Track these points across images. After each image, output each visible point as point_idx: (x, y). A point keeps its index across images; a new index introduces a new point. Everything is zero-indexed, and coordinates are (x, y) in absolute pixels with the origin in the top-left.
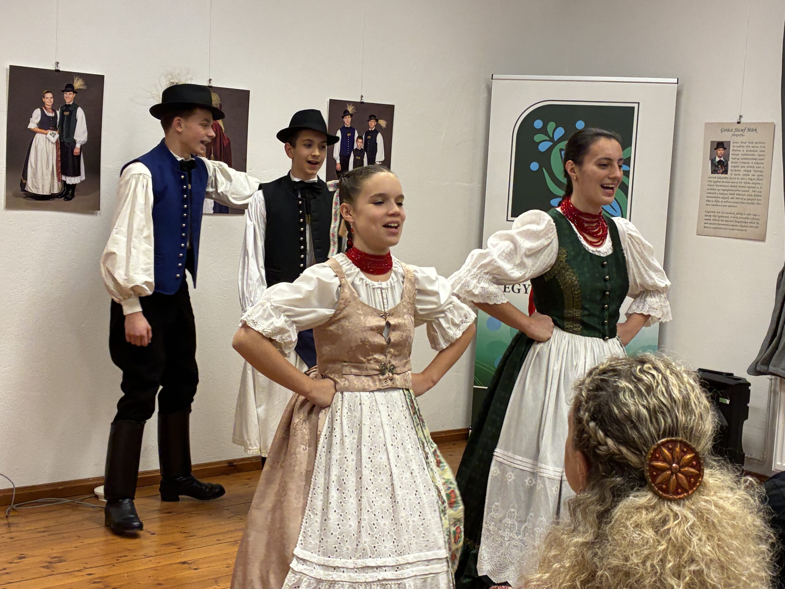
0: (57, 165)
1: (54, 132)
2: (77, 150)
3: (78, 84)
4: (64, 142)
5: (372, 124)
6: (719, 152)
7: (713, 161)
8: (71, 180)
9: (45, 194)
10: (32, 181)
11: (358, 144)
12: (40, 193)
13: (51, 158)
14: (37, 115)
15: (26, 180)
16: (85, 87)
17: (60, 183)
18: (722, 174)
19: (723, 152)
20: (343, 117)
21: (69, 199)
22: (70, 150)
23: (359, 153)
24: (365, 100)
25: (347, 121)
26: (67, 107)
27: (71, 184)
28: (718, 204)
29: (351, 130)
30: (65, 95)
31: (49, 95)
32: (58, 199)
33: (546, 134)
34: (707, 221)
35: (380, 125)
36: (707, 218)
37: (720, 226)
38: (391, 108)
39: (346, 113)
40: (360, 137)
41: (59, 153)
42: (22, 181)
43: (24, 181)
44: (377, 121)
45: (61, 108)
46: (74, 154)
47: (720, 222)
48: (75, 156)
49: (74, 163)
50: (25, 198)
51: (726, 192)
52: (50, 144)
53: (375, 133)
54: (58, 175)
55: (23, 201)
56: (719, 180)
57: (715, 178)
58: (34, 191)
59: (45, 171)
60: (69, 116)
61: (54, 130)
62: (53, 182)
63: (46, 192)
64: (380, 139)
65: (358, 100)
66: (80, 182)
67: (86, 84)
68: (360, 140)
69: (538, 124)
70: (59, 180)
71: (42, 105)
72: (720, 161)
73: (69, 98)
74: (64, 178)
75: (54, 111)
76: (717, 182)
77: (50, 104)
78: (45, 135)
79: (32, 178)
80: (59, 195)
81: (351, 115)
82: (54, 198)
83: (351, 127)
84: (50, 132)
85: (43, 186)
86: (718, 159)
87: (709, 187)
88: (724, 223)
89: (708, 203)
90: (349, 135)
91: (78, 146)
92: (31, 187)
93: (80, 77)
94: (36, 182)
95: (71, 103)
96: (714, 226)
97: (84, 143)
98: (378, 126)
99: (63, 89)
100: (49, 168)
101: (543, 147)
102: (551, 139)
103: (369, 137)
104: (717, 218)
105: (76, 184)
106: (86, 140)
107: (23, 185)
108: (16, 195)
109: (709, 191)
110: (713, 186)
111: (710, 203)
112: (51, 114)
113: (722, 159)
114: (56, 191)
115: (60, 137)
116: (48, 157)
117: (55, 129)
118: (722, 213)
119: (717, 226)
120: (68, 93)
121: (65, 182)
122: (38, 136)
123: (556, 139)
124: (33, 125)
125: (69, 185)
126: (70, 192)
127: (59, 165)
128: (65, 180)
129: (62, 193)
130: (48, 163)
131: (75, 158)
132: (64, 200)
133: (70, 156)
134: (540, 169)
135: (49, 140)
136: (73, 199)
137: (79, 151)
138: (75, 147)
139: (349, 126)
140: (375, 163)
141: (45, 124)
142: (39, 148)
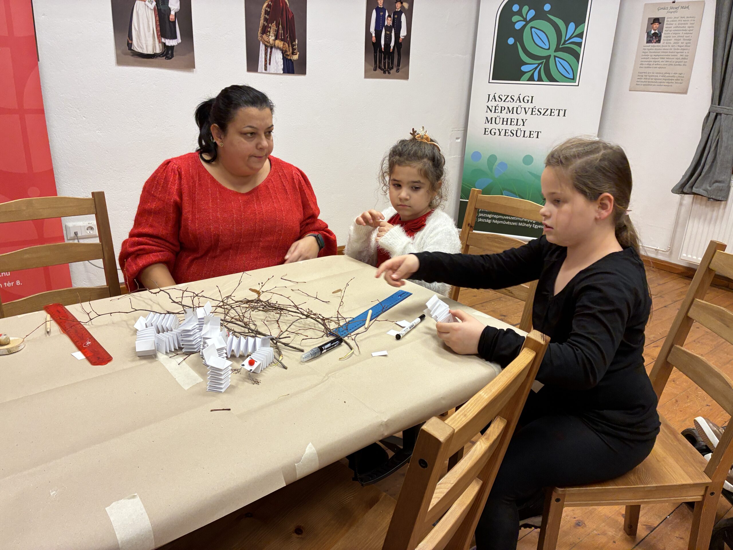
0: (156, 28)
2: (172, 17)
4: (161, 9)
5: (398, 6)
6: (654, 26)
7: (648, 33)
8: (170, 43)
9: (149, 53)
10: (137, 42)
11: (388, 22)
12: (145, 52)
13: (151, 23)
15: (132, 40)
17: (161, 44)
18: (656, 43)
19: (658, 26)
21: (169, 58)
22: (167, 16)
23: (388, 29)
25: (381, 2)
27: (170, 45)
28: (650, 66)
29: (383, 10)
32: (160, 58)
33: (522, 16)
34: (639, 80)
35: (404, 7)
36: (639, 77)
37: (650, 83)
41: (158, 18)
42: (128, 41)
43: (130, 42)
44: (402, 3)
46: (170, 20)
47: (650, 80)
48: (171, 22)
49: (170, 27)
50: (132, 56)
51: (657, 57)
52: (149, 10)
53: (399, 13)
54: (158, 38)
55: (132, 58)
56: (653, 48)
57: (649, 46)
58: (140, 50)
59: (147, 34)
62: (155, 44)
63: (150, 52)
64: (403, 18)
66: (177, 44)
68: (389, 19)
69: (516, 8)
70: (160, 42)
72: (655, 33)
74: (163, 40)
76: (650, 49)
78: (144, 2)
79: (137, 39)
80: (161, 55)
82: (157, 56)
83: (383, 8)
85: (147, 46)
86: (653, 32)
87: (644, 54)
88: (654, 81)
89: (641, 66)
91: (173, 13)
92: (136, 47)
94: (141, 43)
96: (645, 83)
97: (177, 11)
98: (402, 7)
100: (150, 31)
101: (518, 26)
102: (525, 20)
103: (396, 16)
104: (648, 77)
105: (174, 46)
106: (179, 8)
107: (130, 45)
108: (126, 54)
109: (643, 57)
110: (647, 52)
111: (643, 66)
113: (657, 31)
114: (158, 51)
115: (157, 5)
116: (148, 21)
118: (653, 73)
119: (647, 83)
121: (165, 44)
122: (138, 2)
123: (528, 19)
125: (168, 46)
126: (170, 52)
127: (159, 28)
128: (164, 42)
129: (163, 53)
130: (149, 27)
131: (171, 23)
132: (165, 59)
133: (167, 22)
134: (515, 43)
135: (148, 7)
136: (173, 59)
137: (174, 17)
138: (170, 14)
139: (382, 7)
140: (400, 37)
142: (140, 13)
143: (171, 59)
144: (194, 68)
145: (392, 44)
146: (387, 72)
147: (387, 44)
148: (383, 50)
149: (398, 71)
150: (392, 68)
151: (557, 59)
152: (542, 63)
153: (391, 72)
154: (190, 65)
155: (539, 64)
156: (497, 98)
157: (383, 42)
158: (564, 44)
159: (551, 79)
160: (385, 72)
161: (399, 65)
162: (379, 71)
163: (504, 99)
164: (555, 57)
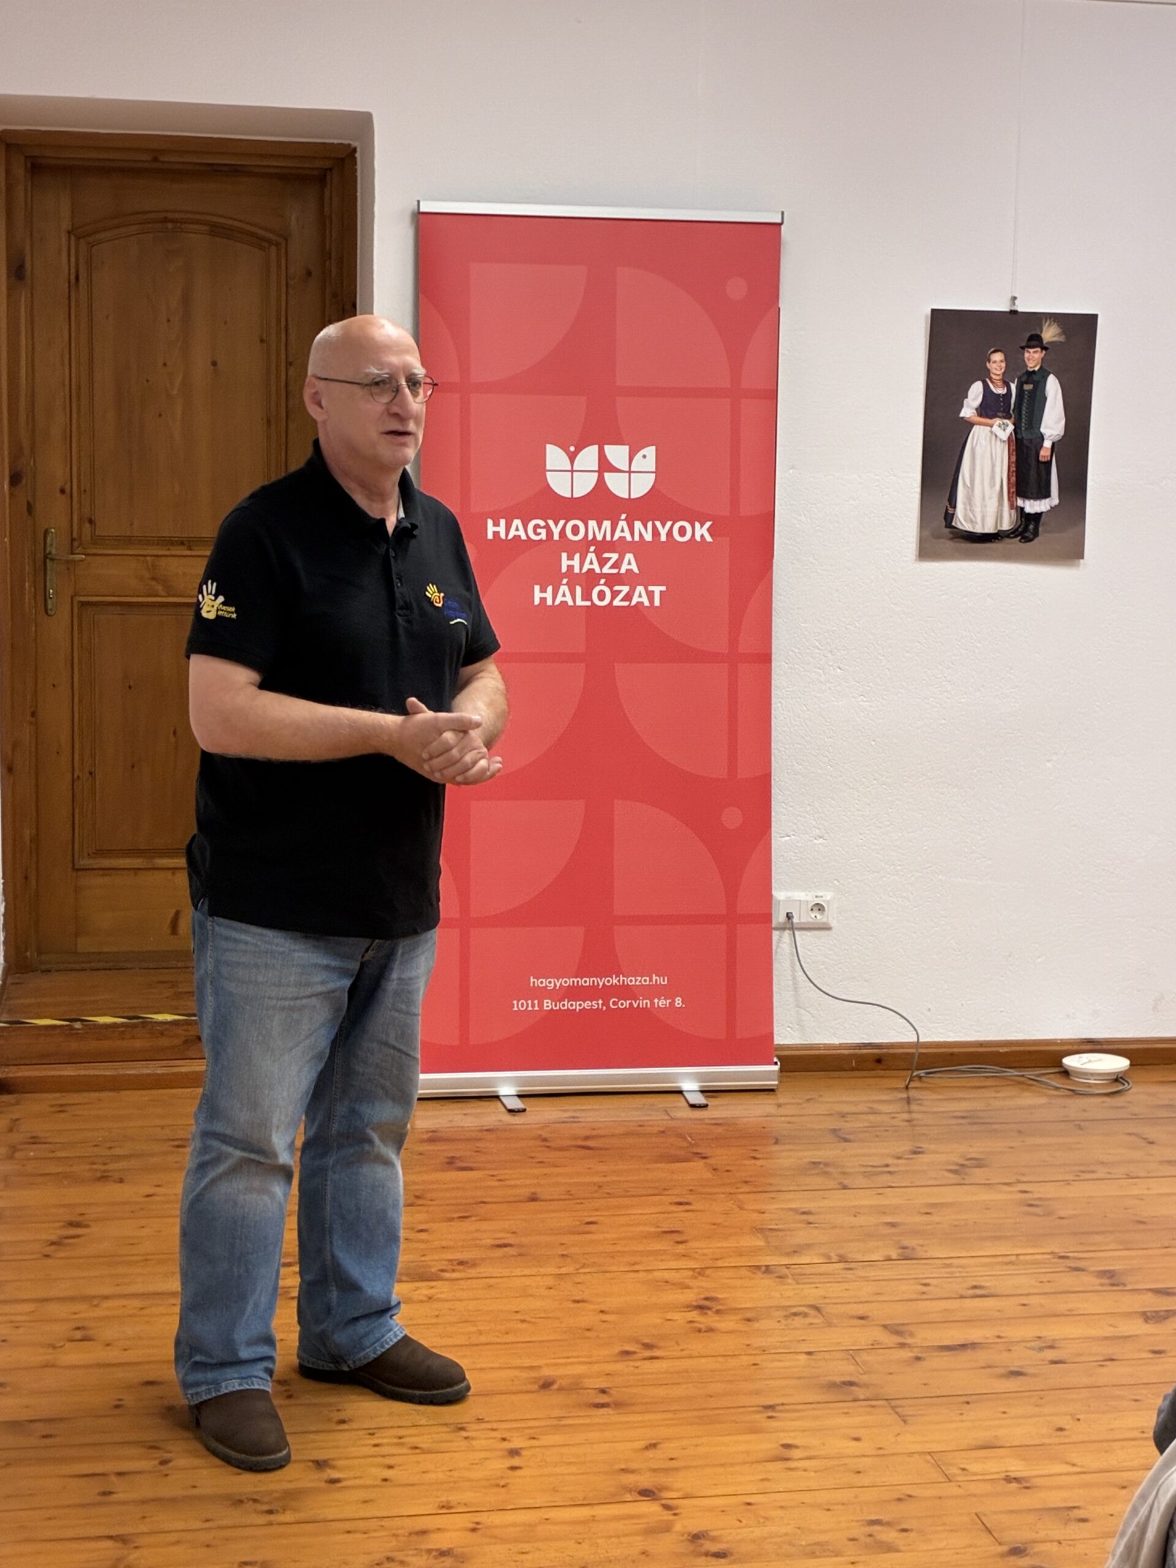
0: (1009, 479)
1: (1006, 421)
2: (1045, 453)
3: (1050, 334)
4: (1022, 439)
8: (1032, 507)
9: (986, 531)
10: (965, 509)
12: (978, 529)
13: (998, 469)
14: (975, 393)
15: (955, 507)
16: (1062, 339)
17: (1013, 512)
21: (1028, 539)
22: (1033, 453)
26: (1029, 376)
27: (1033, 512)
30: (1026, 355)
31: (998, 357)
32: (1008, 540)
41: (1014, 459)
42: (947, 510)
43: (951, 511)
45: (1019, 378)
46: (1041, 459)
48: (1042, 462)
49: (1039, 474)
52: (998, 442)
54: (1010, 498)
55: (950, 544)
58: (968, 527)
59: (988, 491)
60: (1032, 393)
61: (1005, 418)
62: (1002, 510)
63: (989, 528)
66: (1049, 508)
67: (1065, 332)
70: (1012, 506)
71: (984, 375)
73: (1033, 359)
74: (1020, 502)
75: (1007, 384)
77: (998, 373)
78: (989, 428)
79: (964, 504)
80: (1012, 533)
82: (1002, 538)
84: (998, 421)
85: (983, 518)
91: (1047, 444)
92: (963, 520)
93: (1054, 321)
94: (972, 511)
95: (1036, 369)
97: (1057, 439)
99: (1024, 344)
100: (994, 485)
105: (1042, 513)
106: (1062, 433)
107: (949, 517)
108: (938, 537)
112: (1002, 391)
114: (1006, 526)
115: (1016, 430)
116: (993, 466)
117: (1008, 417)
120: (1031, 350)
121: (1022, 509)
122: (976, 429)
124: (968, 411)
125: (1029, 514)
126: (1031, 526)
127: (1014, 479)
128: (1022, 505)
129: (1017, 530)
130: (993, 477)
131: (1040, 465)
132: (1020, 541)
133: (1033, 463)
135: (996, 436)
136: (1036, 540)
137: (1048, 453)
138: (1042, 446)
141: (991, 408)
142: (978, 451)
143: (1031, 540)
144: (1082, 558)
154: (1073, 552)
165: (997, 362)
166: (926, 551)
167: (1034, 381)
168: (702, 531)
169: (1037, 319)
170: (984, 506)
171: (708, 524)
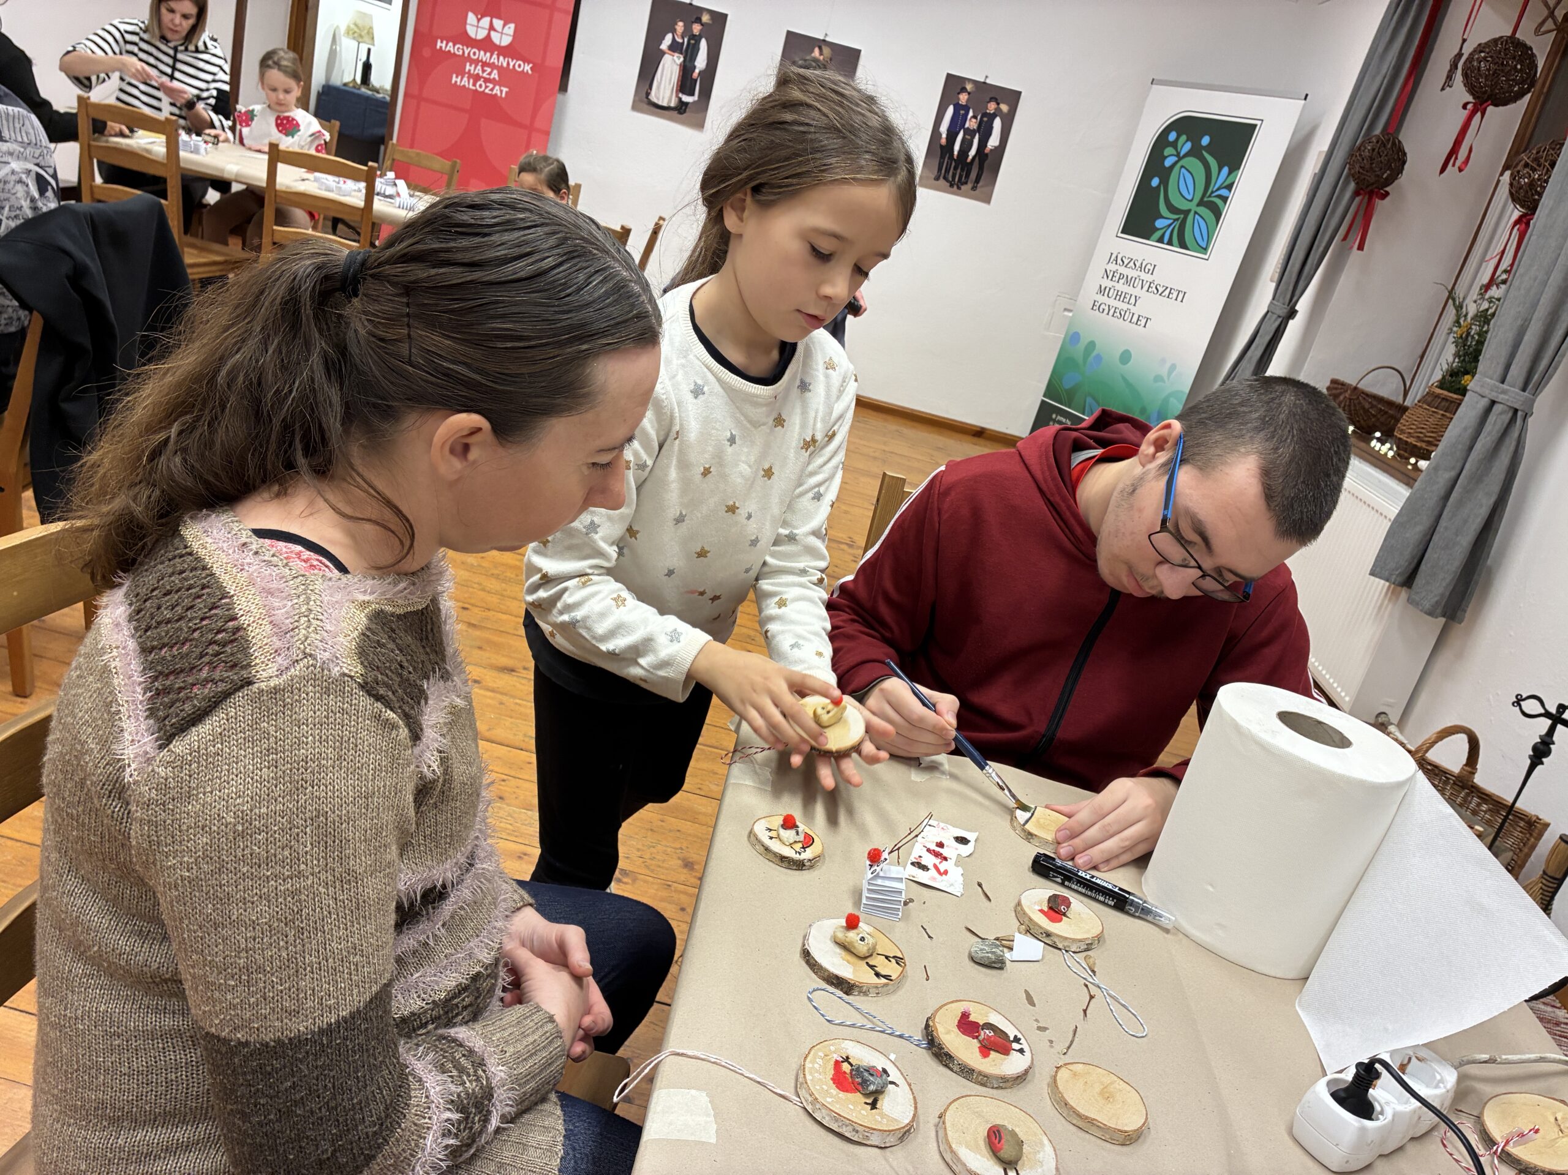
0: (677, 83)
1: (680, 55)
2: (696, 74)
3: (705, 18)
4: (686, 65)
5: (992, 107)
8: (686, 99)
10: (655, 92)
11: (971, 124)
12: (660, 103)
13: (673, 77)
14: (668, 39)
15: (651, 89)
16: (710, 22)
17: (677, 99)
20: (959, 93)
21: (681, 113)
22: (690, 74)
23: (970, 133)
24: (988, 81)
25: (963, 98)
26: (693, 37)
27: (685, 101)
29: (966, 108)
30: (694, 26)
31: (681, 24)
32: (672, 111)
33: (1176, 148)
35: (1001, 110)
38: (1017, 95)
39: (964, 90)
40: (975, 117)
41: (681, 74)
42: (647, 91)
43: (649, 91)
44: (998, 104)
45: (689, 36)
46: (693, 77)
48: (693, 79)
49: (691, 84)
52: (676, 65)
53: (994, 116)
54: (676, 92)
55: (646, 107)
58: (655, 101)
59: (667, 86)
60: (694, 45)
62: (672, 97)
63: (665, 104)
64: (997, 123)
65: (982, 80)
66: (693, 101)
67: (712, 19)
68: (974, 120)
69: (1172, 136)
70: (677, 96)
71: (674, 31)
73: (696, 29)
74: (681, 95)
75: (683, 38)
77: (680, 31)
78: (672, 57)
79: (656, 90)
80: (675, 109)
81: (969, 93)
82: (670, 110)
83: (966, 106)
84: (676, 55)
85: (663, 98)
90: (962, 112)
91: (697, 71)
92: (653, 97)
93: (708, 13)
94: (658, 94)
95: (697, 34)
97: (702, 69)
98: (998, 109)
99: (694, 21)
100: (670, 84)
101: (1168, 163)
102: (1178, 155)
103: (985, 119)
105: (689, 103)
106: (705, 67)
107: (648, 94)
108: (641, 101)
112: (680, 41)
114: (672, 105)
115: (684, 61)
116: (671, 75)
117: (681, 53)
120: (696, 25)
121: (681, 99)
122: (666, 56)
123: (1182, 154)
124: (664, 46)
125: (683, 102)
126: (683, 108)
127: (679, 83)
128: (681, 97)
129: (677, 108)
130: (670, 80)
131: (692, 81)
132: (678, 113)
133: (689, 78)
134: (1158, 187)
135: (676, 62)
136: (685, 115)
138: (694, 71)
139: (964, 104)
140: (986, 146)
141: (675, 47)
142: (666, 66)
143: (683, 114)
144: (703, 128)
145: (973, 152)
146: (955, 187)
147: (964, 150)
148: (955, 157)
149: (974, 188)
150: (966, 183)
151: (1197, 216)
152: (1177, 219)
153: (963, 187)
154: (700, 125)
155: (1175, 220)
156: (1119, 261)
157: (957, 147)
158: (1210, 196)
159: (1183, 245)
160: (952, 186)
161: (977, 181)
162: (942, 182)
163: (1126, 262)
164: (1196, 213)
165: (680, 26)
166: (635, 107)
167: (695, 40)
168: (527, 68)
169: (701, 10)
170: (664, 92)
171: (531, 65)
